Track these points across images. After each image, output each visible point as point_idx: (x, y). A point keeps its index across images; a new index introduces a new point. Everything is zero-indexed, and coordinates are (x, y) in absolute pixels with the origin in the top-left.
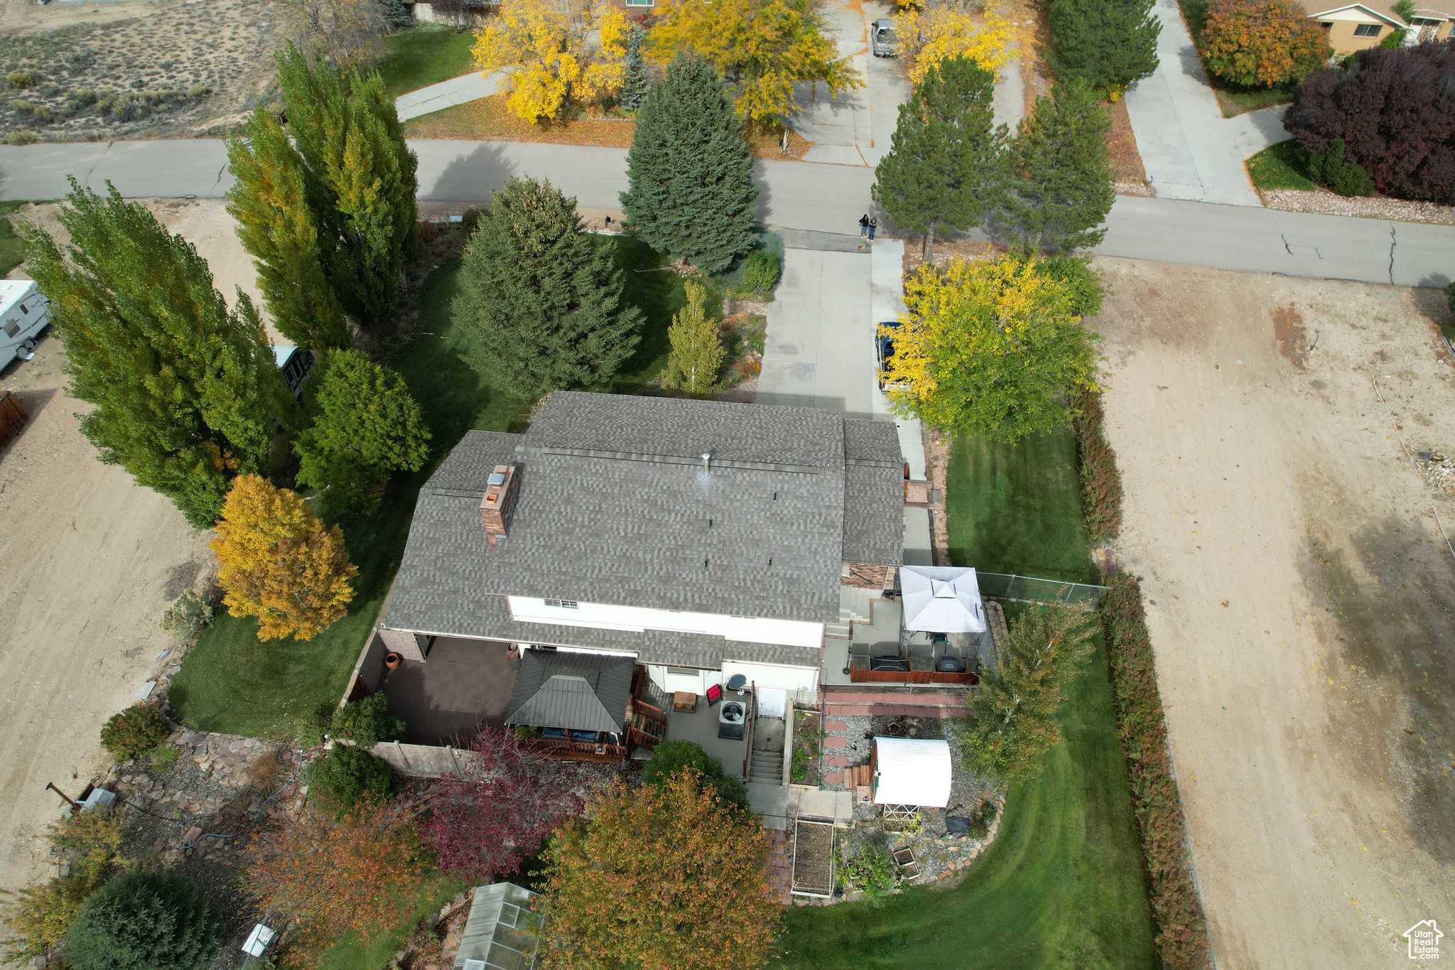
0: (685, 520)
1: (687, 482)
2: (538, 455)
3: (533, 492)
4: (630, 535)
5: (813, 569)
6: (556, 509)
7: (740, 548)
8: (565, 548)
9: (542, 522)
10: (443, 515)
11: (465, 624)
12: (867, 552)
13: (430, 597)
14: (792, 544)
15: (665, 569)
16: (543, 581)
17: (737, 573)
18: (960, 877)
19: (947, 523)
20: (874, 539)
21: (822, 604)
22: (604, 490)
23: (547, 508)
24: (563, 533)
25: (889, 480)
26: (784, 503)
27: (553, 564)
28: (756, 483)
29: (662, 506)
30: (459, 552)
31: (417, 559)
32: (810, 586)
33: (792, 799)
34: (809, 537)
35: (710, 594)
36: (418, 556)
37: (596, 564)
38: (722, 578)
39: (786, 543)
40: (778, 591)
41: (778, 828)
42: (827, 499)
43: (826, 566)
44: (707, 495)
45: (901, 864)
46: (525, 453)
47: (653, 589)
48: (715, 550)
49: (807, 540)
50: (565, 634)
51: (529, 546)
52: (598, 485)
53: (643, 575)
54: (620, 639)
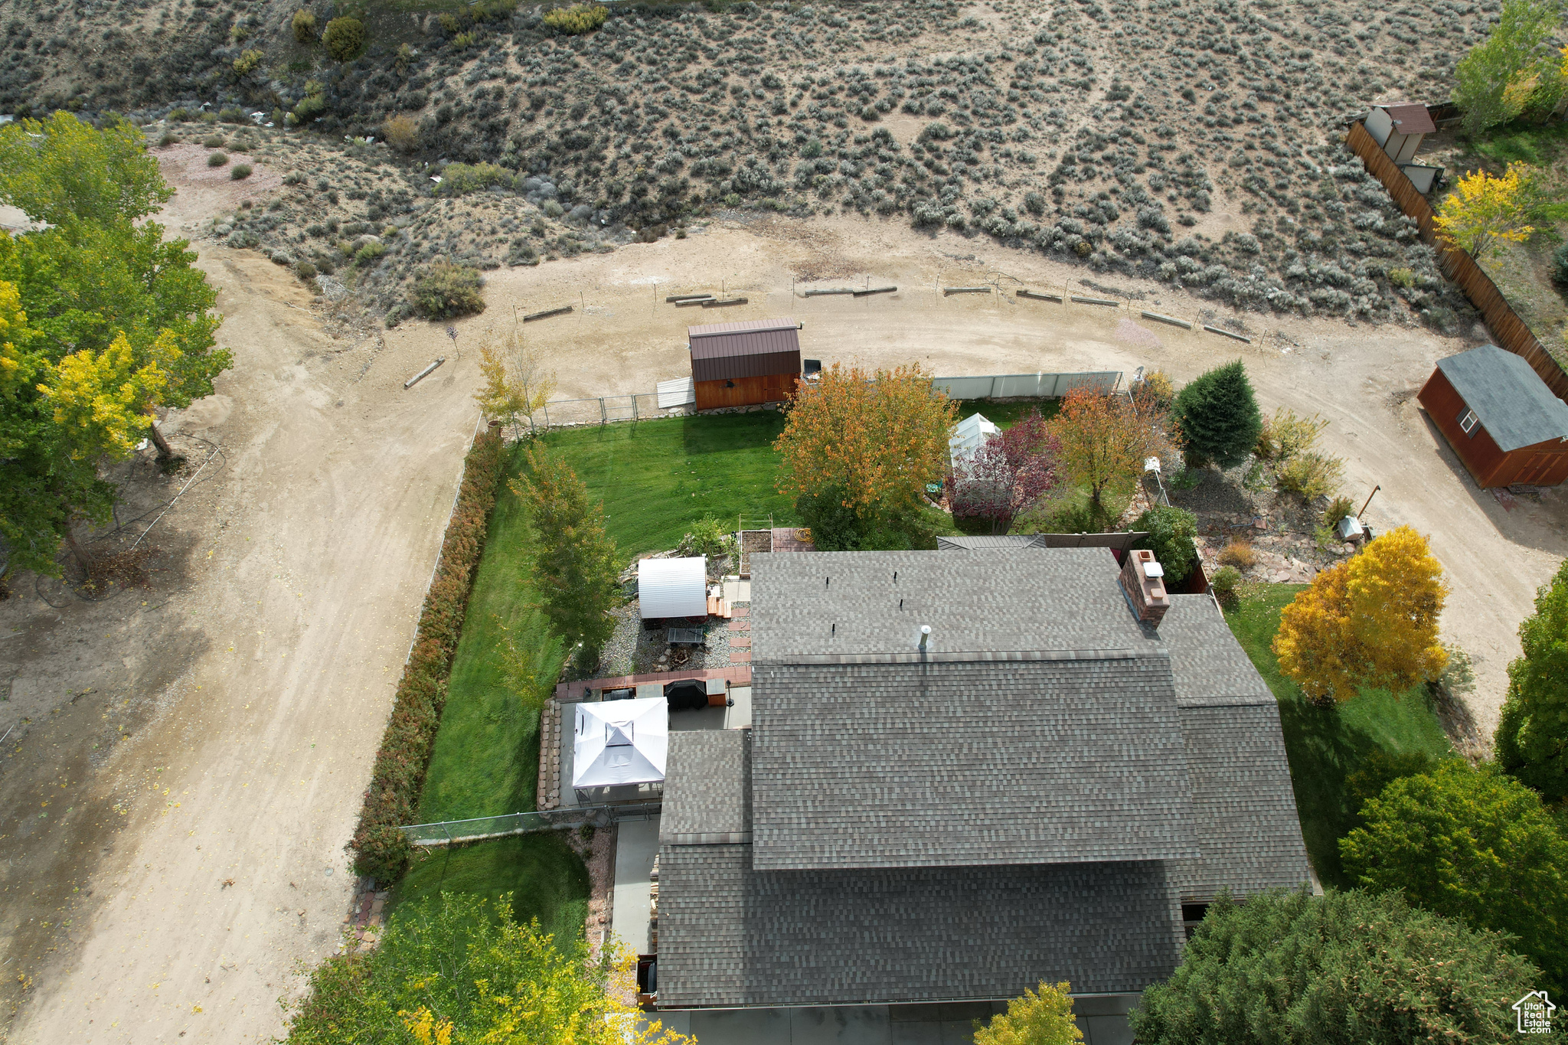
0: (932, 610)
1: (943, 639)
3: (1117, 619)
4: (987, 595)
6: (1082, 607)
7: (863, 594)
8: (1051, 581)
9: (1089, 598)
14: (806, 600)
15: (938, 576)
17: (861, 577)
22: (1037, 626)
23: (1091, 607)
24: (1061, 591)
26: (822, 630)
27: (1057, 571)
29: (963, 618)
35: (884, 562)
37: (1011, 573)
38: (876, 572)
39: (813, 599)
40: (815, 567)
47: (943, 562)
48: (890, 591)
49: (790, 603)
52: (1047, 630)
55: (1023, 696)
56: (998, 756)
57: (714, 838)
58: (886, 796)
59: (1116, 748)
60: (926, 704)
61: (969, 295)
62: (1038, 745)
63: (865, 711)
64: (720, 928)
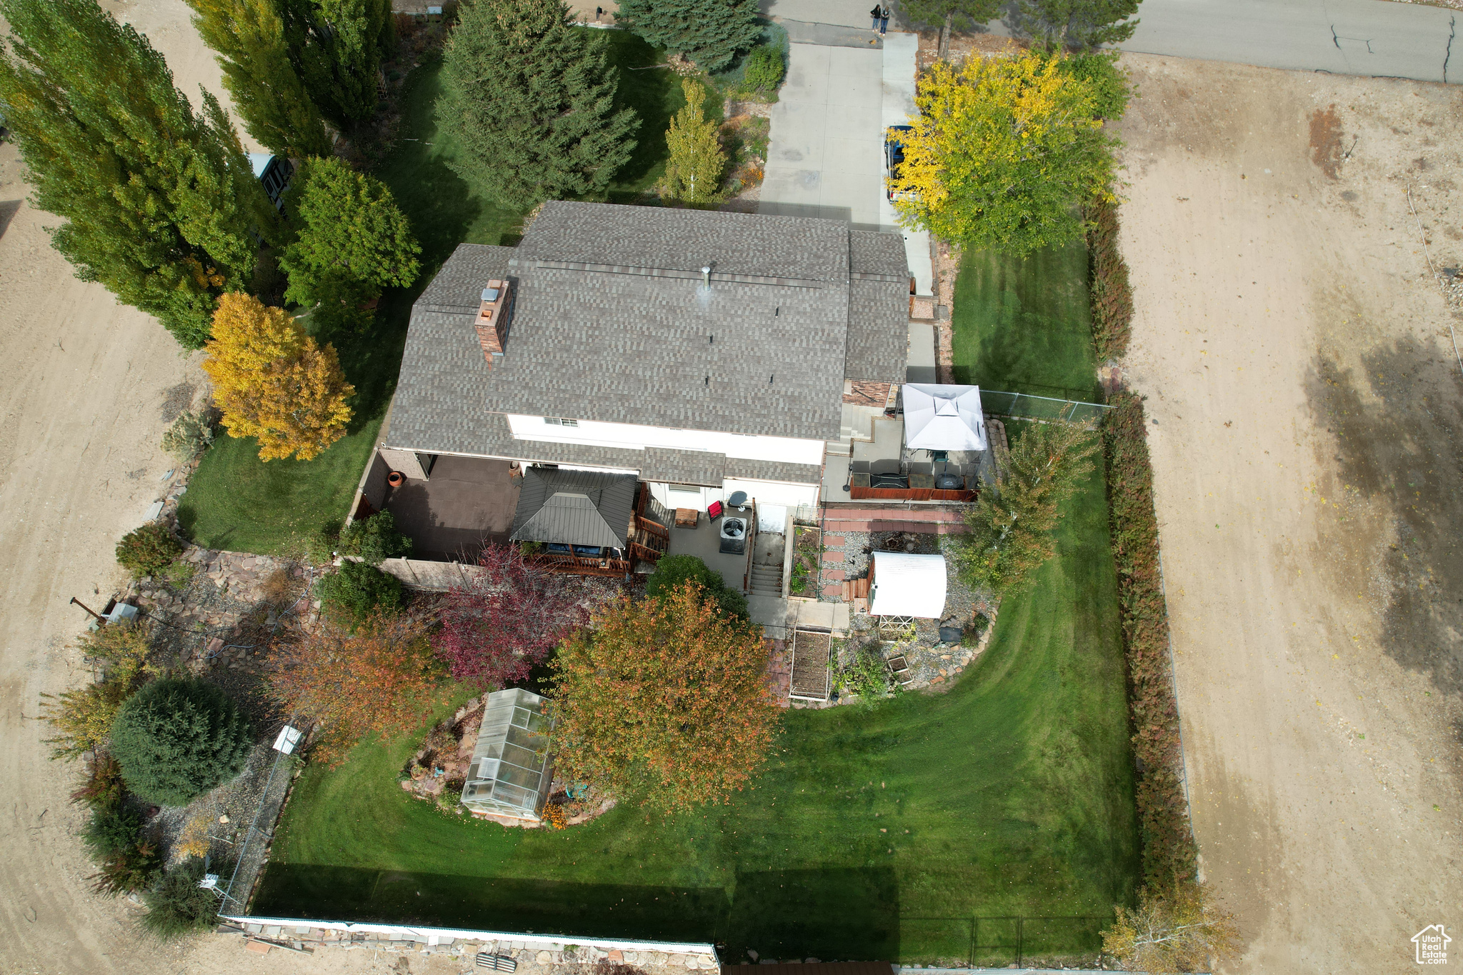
0: (685, 336)
1: (686, 297)
2: (532, 269)
3: (529, 308)
4: (629, 352)
5: (815, 387)
6: (553, 325)
7: (741, 365)
8: (563, 365)
9: (539, 339)
10: (437, 332)
11: (466, 443)
12: (870, 370)
13: (429, 416)
14: (794, 361)
15: (665, 386)
16: (542, 399)
17: (738, 390)
18: (951, 683)
19: (953, 340)
20: (878, 356)
21: (823, 421)
22: (601, 306)
23: (544, 325)
24: (560, 350)
25: (894, 295)
26: (786, 319)
27: (551, 381)
28: (757, 298)
29: (662, 322)
30: (456, 370)
31: (414, 378)
32: (811, 404)
33: (791, 610)
34: (812, 354)
35: (711, 411)
36: (414, 374)
37: (595, 382)
38: (722, 396)
39: (788, 360)
40: (780, 409)
41: (777, 637)
42: (830, 315)
43: (828, 383)
44: (707, 310)
45: (895, 670)
46: (519, 267)
47: (653, 407)
48: (715, 367)
49: (809, 357)
50: (566, 452)
51: (526, 364)
52: (595, 301)
53: (643, 393)
54: (621, 457)
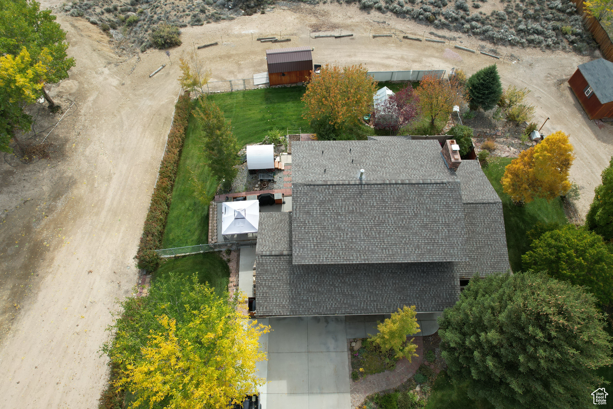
3: (439, 166)
6: (425, 163)
7: (337, 157)
8: (413, 152)
14: (314, 159)
17: (336, 150)
29: (377, 166)
39: (317, 159)
49: (308, 161)
52: (411, 171)
53: (376, 147)
55: (401, 198)
56: (390, 221)
57: (277, 253)
58: (345, 236)
59: (437, 218)
60: (362, 201)
61: (383, 38)
62: (406, 217)
63: (337, 203)
64: (280, 286)
